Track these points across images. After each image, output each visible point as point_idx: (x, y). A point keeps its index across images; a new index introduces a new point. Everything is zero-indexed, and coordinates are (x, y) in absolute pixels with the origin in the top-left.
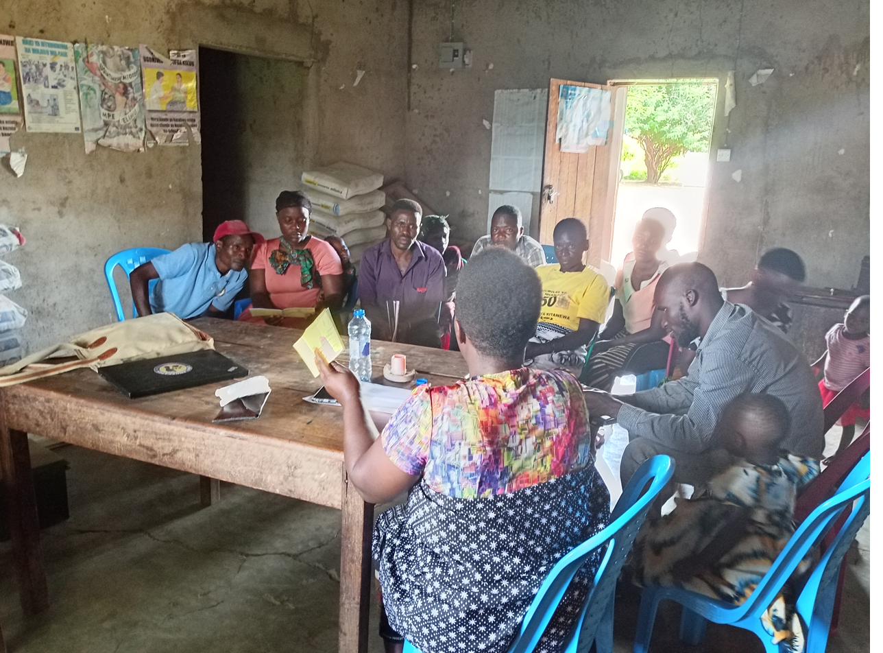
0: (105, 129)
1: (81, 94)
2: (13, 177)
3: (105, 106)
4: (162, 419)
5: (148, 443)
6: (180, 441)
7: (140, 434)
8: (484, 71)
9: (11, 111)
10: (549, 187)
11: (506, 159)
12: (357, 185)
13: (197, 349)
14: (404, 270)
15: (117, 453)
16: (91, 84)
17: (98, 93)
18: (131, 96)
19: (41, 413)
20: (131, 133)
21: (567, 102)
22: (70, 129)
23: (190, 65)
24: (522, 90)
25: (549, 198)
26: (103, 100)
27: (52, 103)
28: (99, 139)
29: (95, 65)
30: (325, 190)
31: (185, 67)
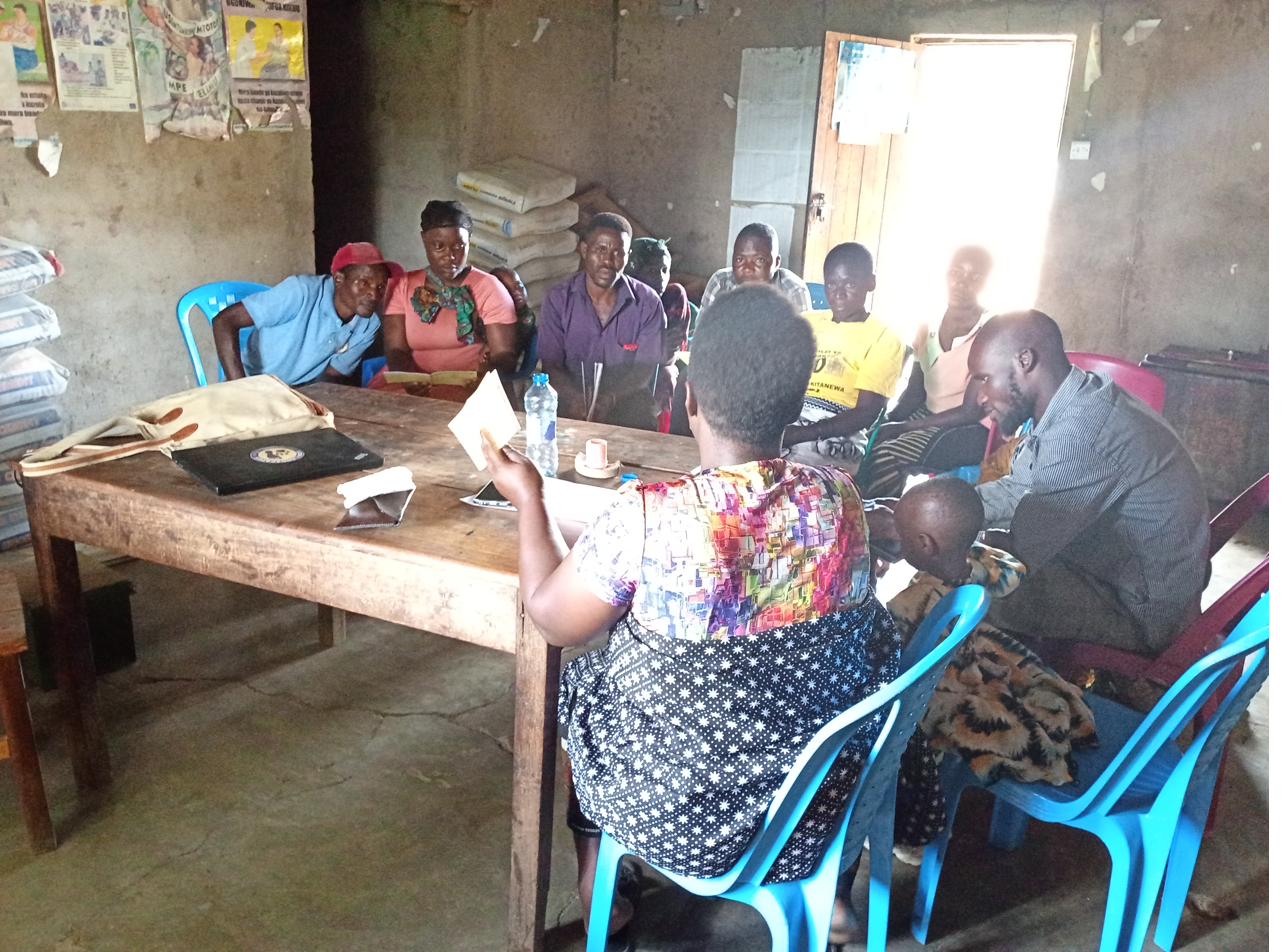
0: (173, 106)
1: (137, 53)
2: (43, 177)
3: (172, 72)
4: (265, 525)
5: (244, 557)
6: (290, 556)
7: (233, 546)
8: (727, 19)
9: (38, 78)
10: (820, 196)
11: (757, 154)
12: (537, 193)
13: (310, 427)
14: (604, 318)
15: (201, 570)
16: (152, 39)
17: (162, 53)
18: (209, 57)
19: (93, 513)
20: (211, 113)
21: (849, 68)
22: (122, 106)
23: (294, 11)
24: (782, 49)
25: (819, 213)
26: (169, 63)
27: (95, 67)
28: (164, 122)
29: (156, 11)
30: (491, 199)
31: (286, 14)
